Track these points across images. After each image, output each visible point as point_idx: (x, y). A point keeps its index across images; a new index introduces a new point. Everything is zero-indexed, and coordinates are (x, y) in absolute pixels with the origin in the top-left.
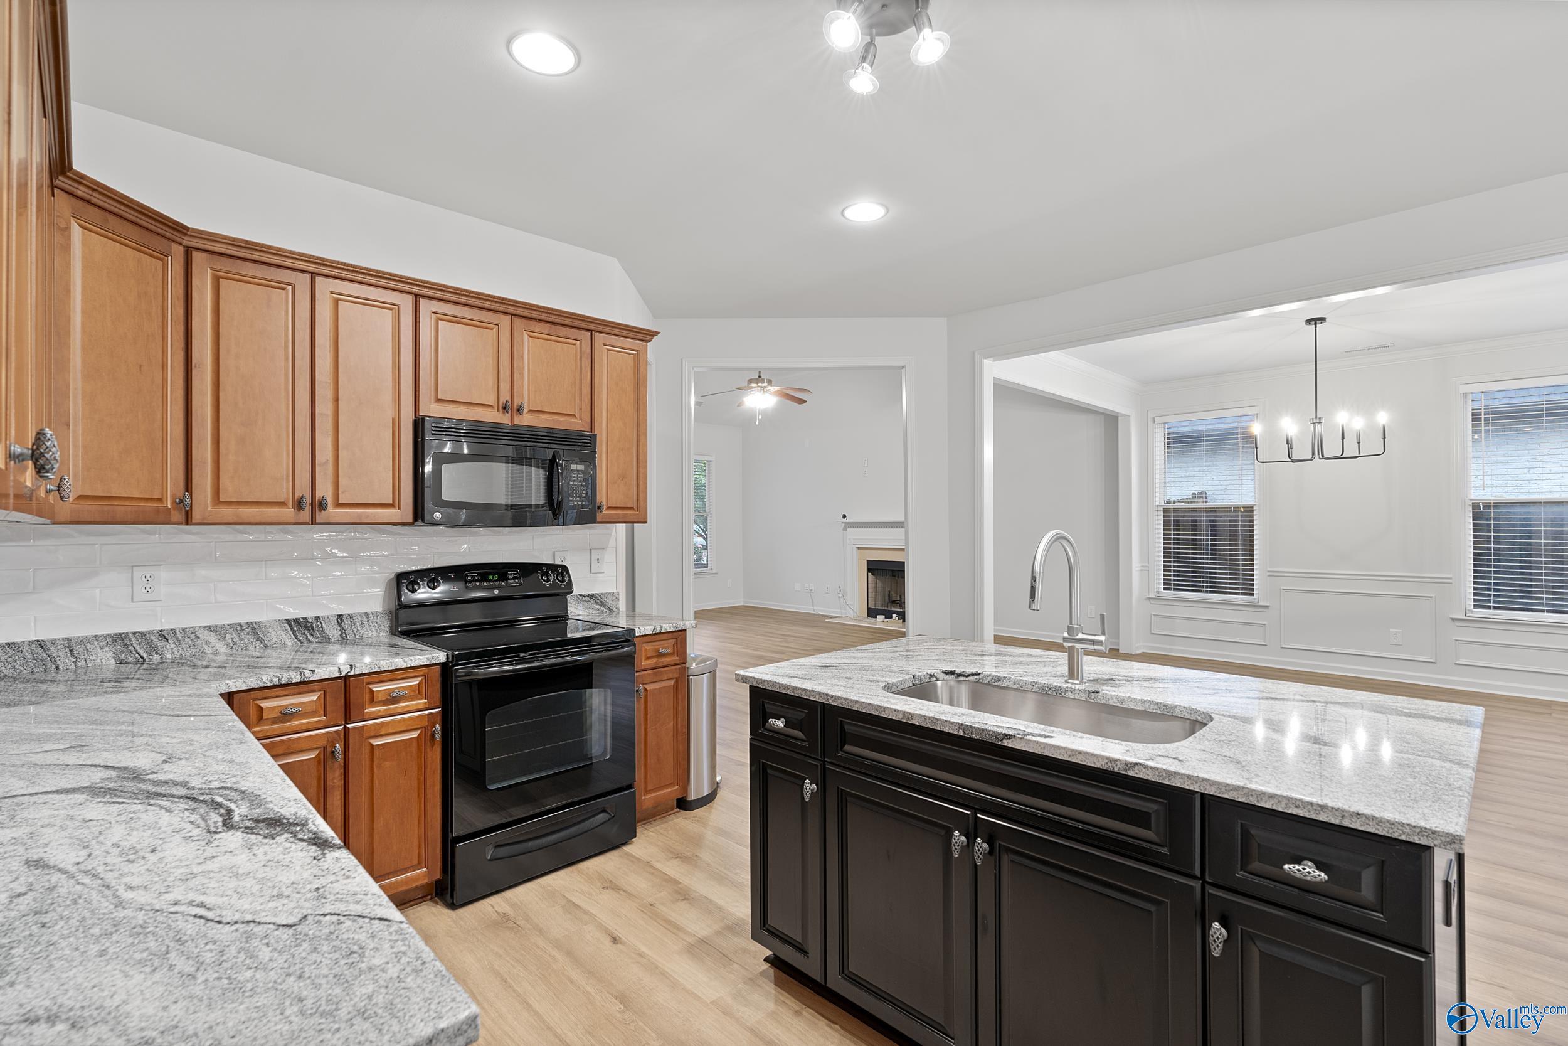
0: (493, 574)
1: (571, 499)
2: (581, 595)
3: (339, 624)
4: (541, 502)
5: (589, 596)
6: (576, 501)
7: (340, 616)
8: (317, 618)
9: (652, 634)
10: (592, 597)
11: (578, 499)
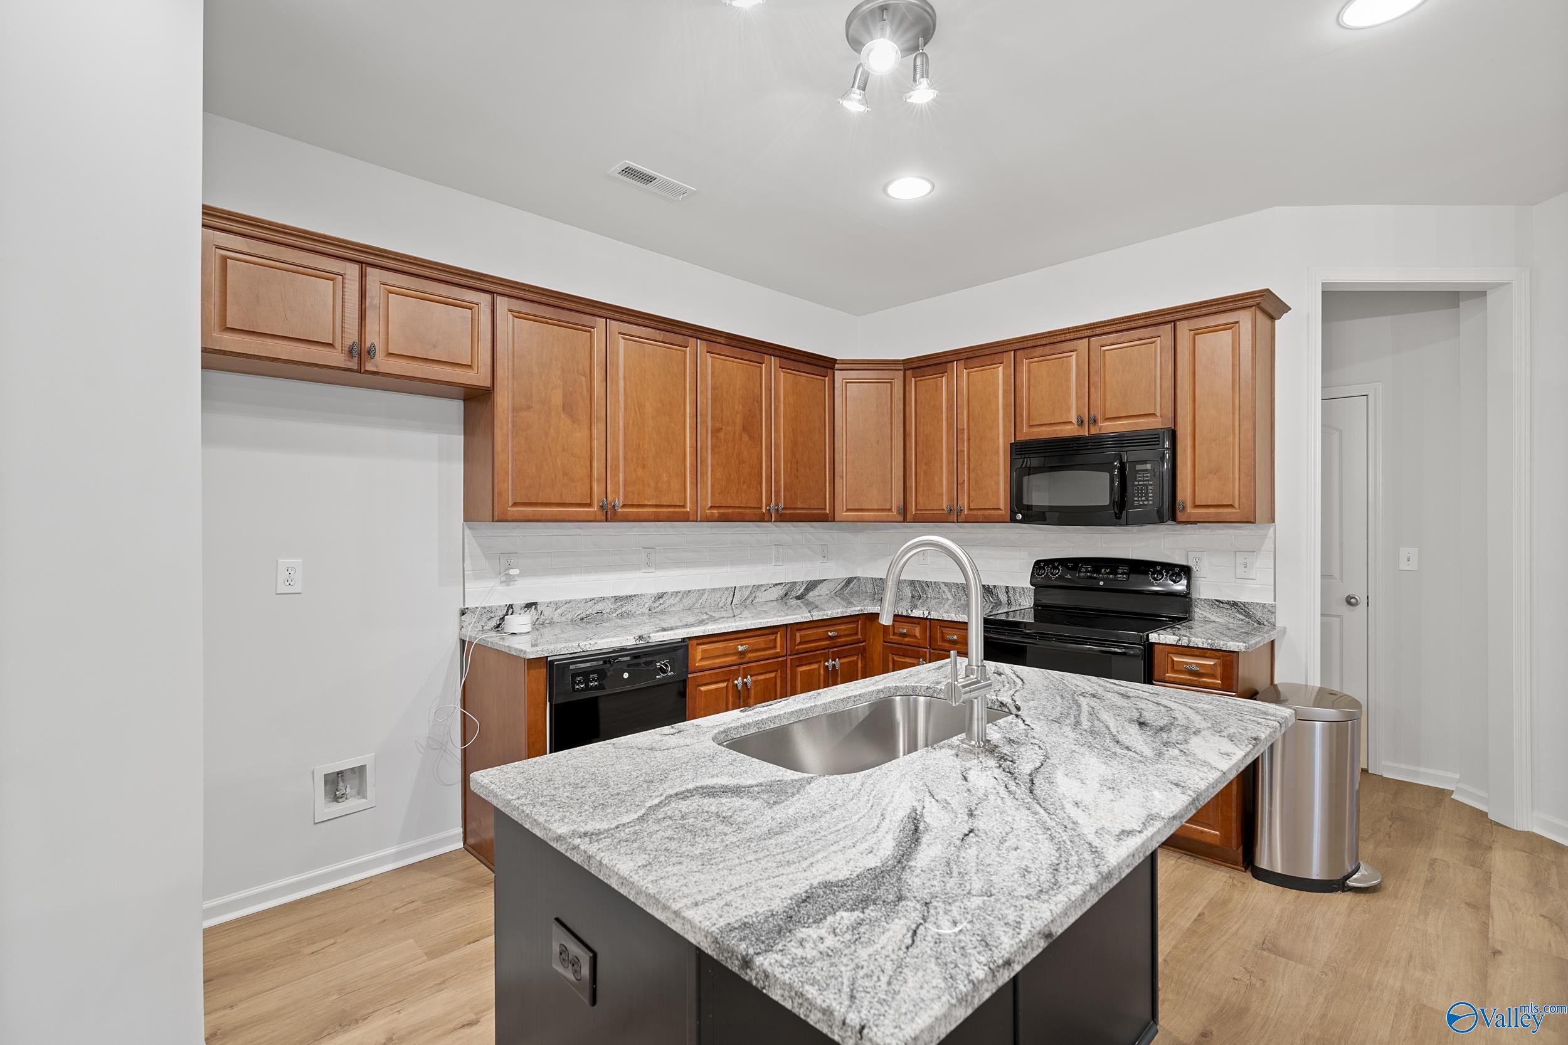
0: (1106, 568)
1: (1136, 499)
2: (1217, 601)
3: (1007, 593)
4: (1106, 502)
5: (1228, 603)
6: (1142, 501)
7: (1007, 587)
8: (995, 586)
9: (1176, 645)
10: (1234, 604)
11: (1143, 499)
